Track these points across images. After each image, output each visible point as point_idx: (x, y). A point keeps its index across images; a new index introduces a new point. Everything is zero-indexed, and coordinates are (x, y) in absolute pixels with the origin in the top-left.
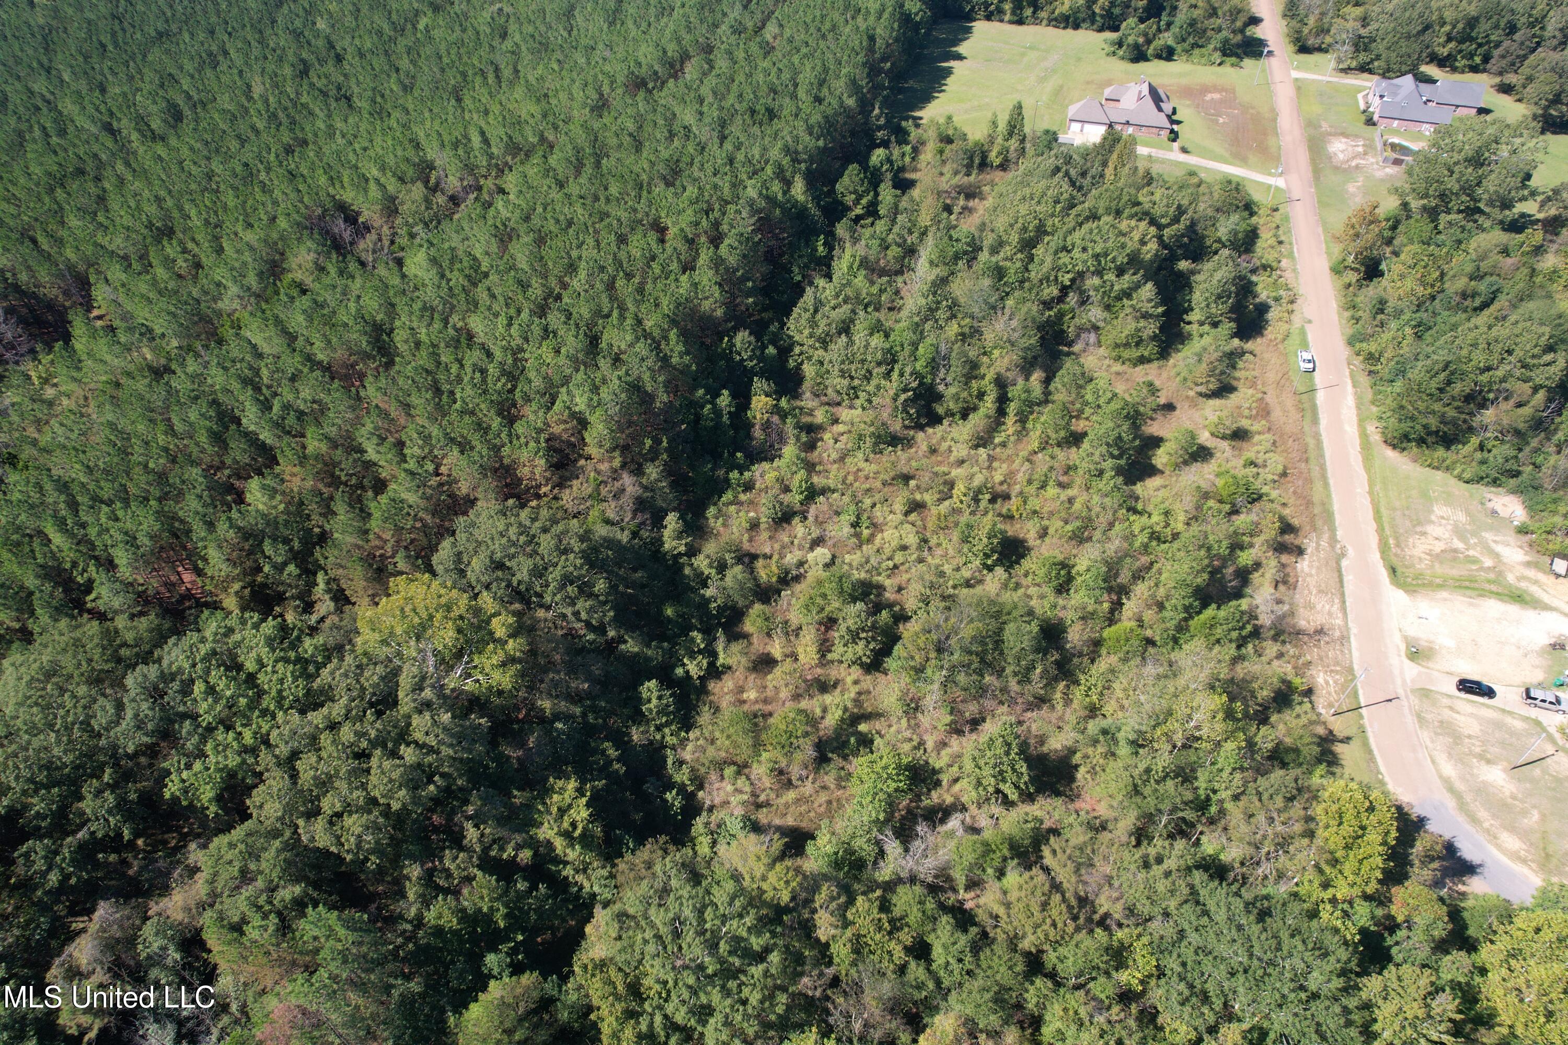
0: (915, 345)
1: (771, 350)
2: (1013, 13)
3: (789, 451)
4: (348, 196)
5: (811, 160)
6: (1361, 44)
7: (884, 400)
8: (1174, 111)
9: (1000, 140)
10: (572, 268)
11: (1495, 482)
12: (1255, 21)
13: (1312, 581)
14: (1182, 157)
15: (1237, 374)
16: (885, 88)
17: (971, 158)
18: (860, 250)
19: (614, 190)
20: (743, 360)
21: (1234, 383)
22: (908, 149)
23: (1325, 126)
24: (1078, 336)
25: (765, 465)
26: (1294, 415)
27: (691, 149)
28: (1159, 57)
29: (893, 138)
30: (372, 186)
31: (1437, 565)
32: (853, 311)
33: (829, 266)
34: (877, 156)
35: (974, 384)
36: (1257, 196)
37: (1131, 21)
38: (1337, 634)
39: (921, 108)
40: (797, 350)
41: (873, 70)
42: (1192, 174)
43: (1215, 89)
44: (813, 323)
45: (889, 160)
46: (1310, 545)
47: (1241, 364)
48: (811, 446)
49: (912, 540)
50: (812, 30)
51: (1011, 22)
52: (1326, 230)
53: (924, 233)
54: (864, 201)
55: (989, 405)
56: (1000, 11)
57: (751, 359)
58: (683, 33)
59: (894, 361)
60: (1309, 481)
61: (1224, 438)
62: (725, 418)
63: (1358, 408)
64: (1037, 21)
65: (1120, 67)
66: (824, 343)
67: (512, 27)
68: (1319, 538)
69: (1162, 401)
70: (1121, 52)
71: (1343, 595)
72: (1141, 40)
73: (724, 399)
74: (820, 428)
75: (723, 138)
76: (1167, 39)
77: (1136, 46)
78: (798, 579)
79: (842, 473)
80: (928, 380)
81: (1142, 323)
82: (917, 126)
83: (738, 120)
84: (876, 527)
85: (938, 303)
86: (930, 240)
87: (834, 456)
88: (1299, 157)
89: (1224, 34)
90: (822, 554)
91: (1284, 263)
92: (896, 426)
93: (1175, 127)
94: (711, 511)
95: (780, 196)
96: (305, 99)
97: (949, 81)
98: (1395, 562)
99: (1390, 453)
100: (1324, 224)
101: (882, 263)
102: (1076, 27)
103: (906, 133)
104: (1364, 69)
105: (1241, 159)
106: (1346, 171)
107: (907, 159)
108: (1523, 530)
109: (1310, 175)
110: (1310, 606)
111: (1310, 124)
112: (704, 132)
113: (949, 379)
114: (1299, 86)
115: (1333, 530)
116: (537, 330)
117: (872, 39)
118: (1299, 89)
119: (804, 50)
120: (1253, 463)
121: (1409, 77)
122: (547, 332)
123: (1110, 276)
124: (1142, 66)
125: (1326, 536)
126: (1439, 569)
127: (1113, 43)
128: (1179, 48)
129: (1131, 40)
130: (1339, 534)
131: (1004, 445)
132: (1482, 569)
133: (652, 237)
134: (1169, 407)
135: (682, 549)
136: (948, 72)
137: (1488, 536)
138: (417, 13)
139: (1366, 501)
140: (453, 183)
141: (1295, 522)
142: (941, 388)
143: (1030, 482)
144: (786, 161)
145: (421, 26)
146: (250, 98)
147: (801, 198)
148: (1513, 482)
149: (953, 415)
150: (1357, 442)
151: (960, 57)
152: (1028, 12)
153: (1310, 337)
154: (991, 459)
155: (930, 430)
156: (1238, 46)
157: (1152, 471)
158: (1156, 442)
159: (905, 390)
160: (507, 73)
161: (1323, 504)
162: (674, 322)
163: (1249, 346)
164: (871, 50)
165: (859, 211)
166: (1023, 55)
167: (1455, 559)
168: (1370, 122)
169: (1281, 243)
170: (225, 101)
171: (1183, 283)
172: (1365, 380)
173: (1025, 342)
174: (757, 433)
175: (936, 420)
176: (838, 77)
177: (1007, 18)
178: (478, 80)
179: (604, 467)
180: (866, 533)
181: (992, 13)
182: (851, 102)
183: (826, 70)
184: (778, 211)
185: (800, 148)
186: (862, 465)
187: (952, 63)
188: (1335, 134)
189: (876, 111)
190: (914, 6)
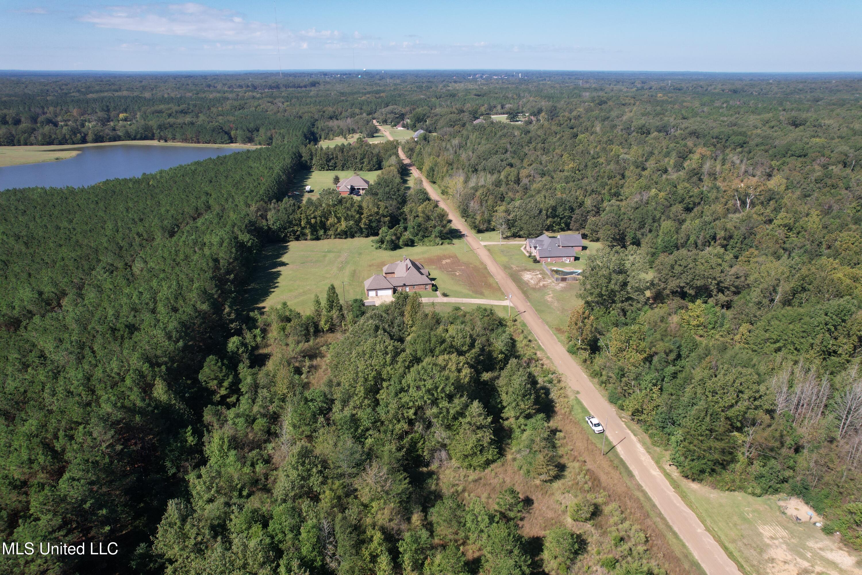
2: (312, 234)
5: (172, 360)
6: (510, 224)
8: (429, 273)
9: (324, 312)
12: (449, 221)
14: (445, 300)
15: (560, 453)
16: (232, 292)
17: (307, 329)
18: (228, 430)
21: (563, 461)
22: (258, 331)
23: (514, 267)
24: (433, 457)
28: (407, 245)
29: (244, 326)
32: (228, 503)
33: (201, 452)
34: (233, 342)
35: (365, 550)
36: (501, 314)
37: (384, 229)
39: (263, 301)
40: (170, 568)
41: (221, 283)
42: (457, 309)
43: (445, 257)
45: (244, 344)
47: (558, 443)
50: (168, 261)
51: (312, 240)
52: (550, 326)
53: (283, 400)
54: (226, 384)
55: (384, 565)
56: (304, 234)
60: (663, 536)
61: (585, 520)
63: (649, 453)
64: (328, 237)
65: (386, 255)
70: (384, 246)
72: (394, 238)
76: (407, 235)
77: (392, 241)
80: (319, 564)
81: (480, 434)
82: (262, 314)
86: (289, 408)
88: (510, 286)
89: (438, 228)
91: (539, 354)
93: (434, 282)
95: (139, 403)
97: (279, 280)
99: (695, 486)
100: (547, 323)
102: (353, 236)
103: (255, 320)
104: (515, 236)
105: (481, 294)
106: (540, 290)
107: (259, 339)
108: (828, 531)
109: (522, 295)
111: (506, 267)
113: (339, 554)
114: (489, 249)
117: (216, 261)
118: (489, 250)
119: (162, 276)
120: (620, 539)
124: (398, 252)
127: (378, 242)
128: (416, 239)
129: (388, 238)
134: (528, 502)
136: (278, 274)
137: (812, 546)
142: (333, 565)
144: (145, 369)
147: (163, 398)
150: (666, 482)
151: (284, 264)
152: (321, 232)
153: (584, 404)
156: (447, 234)
158: (537, 544)
163: (554, 424)
164: (217, 268)
165: (223, 392)
166: (325, 256)
168: (536, 261)
169: (530, 341)
172: (636, 427)
173: (398, 488)
176: (191, 291)
177: (309, 237)
181: (299, 236)
182: (205, 307)
183: (180, 286)
187: (279, 269)
188: (522, 271)
189: (227, 310)
190: (245, 237)
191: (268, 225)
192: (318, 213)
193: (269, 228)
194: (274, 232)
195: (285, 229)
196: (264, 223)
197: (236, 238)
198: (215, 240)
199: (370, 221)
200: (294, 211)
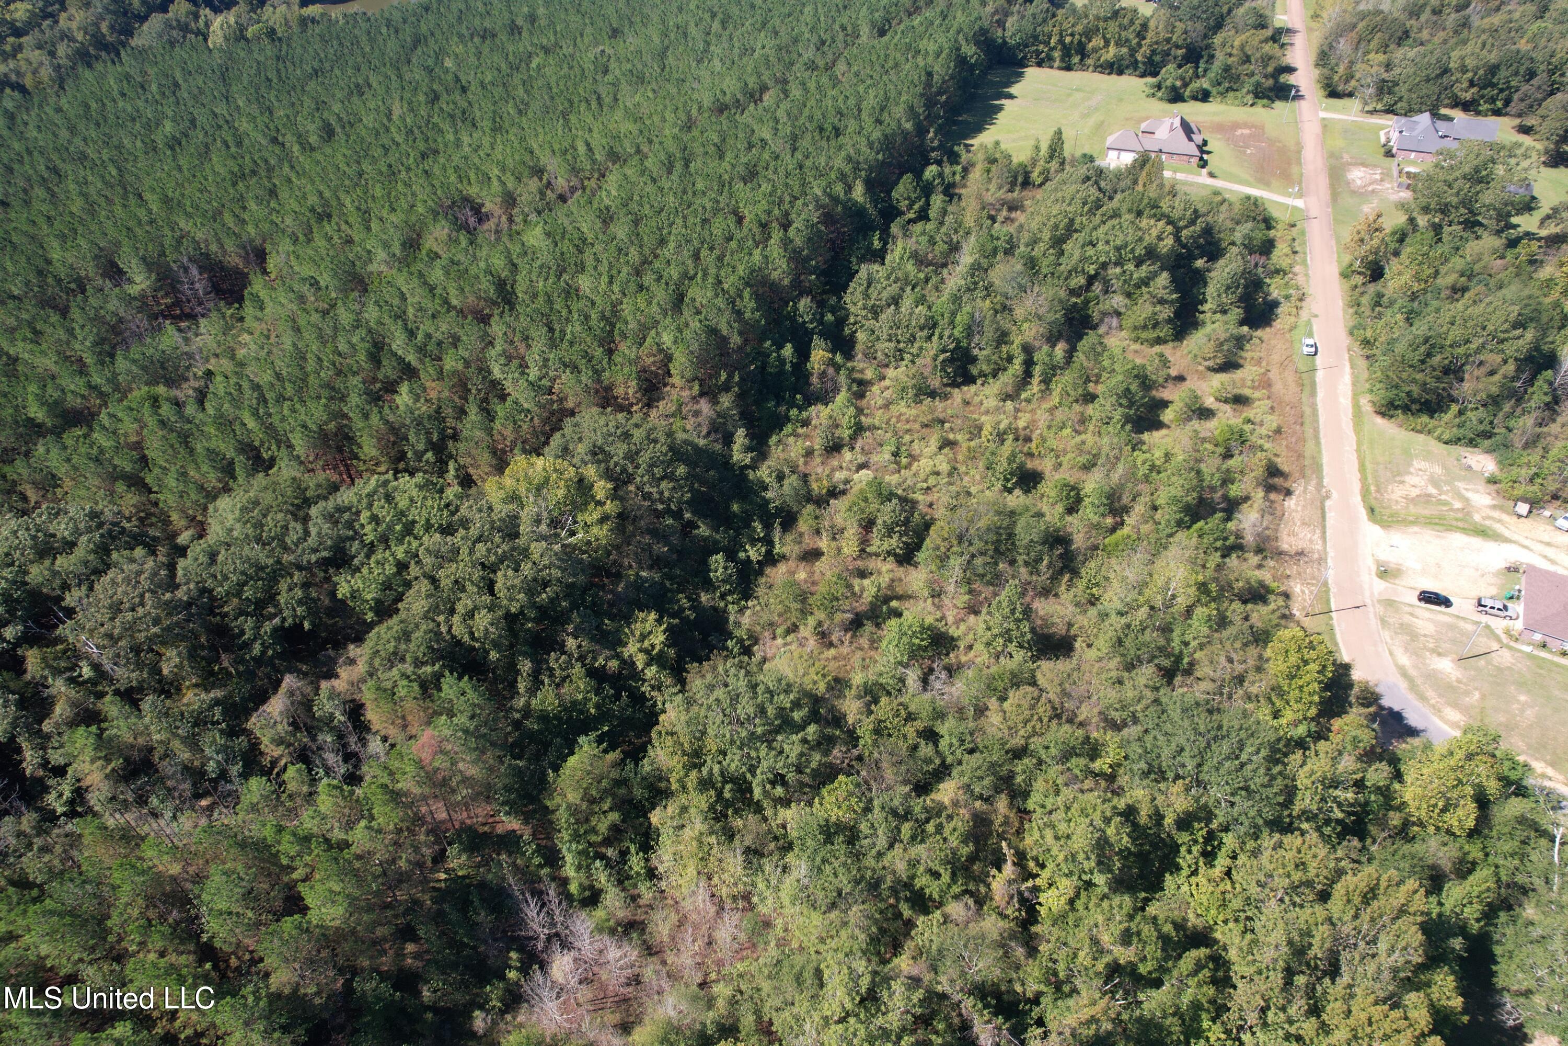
0: (954, 314)
1: (829, 317)
2: (1062, 60)
3: (842, 397)
4: (473, 191)
5: (870, 170)
6: (1384, 88)
7: (925, 361)
8: (1205, 143)
9: (1041, 162)
10: (663, 242)
11: (1472, 443)
12: (1290, 70)
13: (1296, 515)
14: (1210, 181)
15: (1243, 354)
16: (940, 117)
17: (1015, 178)
18: (911, 244)
19: (700, 186)
20: (804, 322)
21: (1241, 361)
22: (959, 168)
23: (1346, 158)
24: (1102, 321)
25: (820, 407)
26: (1293, 387)
27: (766, 156)
28: (1195, 98)
29: (945, 159)
30: (495, 182)
31: (1411, 507)
32: (902, 290)
33: (883, 256)
34: (931, 171)
35: (1004, 349)
36: (1275, 213)
37: (1171, 67)
38: (1316, 556)
39: (973, 137)
40: (852, 320)
41: (930, 103)
42: (1216, 193)
43: (1245, 125)
44: (867, 296)
45: (941, 175)
46: (1298, 488)
47: (1248, 347)
48: (860, 395)
49: (944, 467)
50: (877, 67)
51: (1060, 68)
52: (1338, 242)
53: (968, 233)
54: (916, 207)
55: (1017, 366)
56: (1050, 58)
57: (811, 322)
58: (762, 69)
59: (935, 325)
60: (1302, 440)
61: (1226, 401)
62: (788, 367)
63: (1354, 384)
64: (1083, 67)
65: (1159, 107)
66: (875, 312)
67: (613, 65)
68: (1307, 483)
69: (1173, 372)
70: (1160, 94)
71: (1324, 528)
73: (788, 351)
74: (870, 383)
75: (794, 150)
76: (1205, 84)
77: (1174, 88)
78: (843, 492)
79: (886, 417)
80: (964, 344)
81: (1158, 308)
82: (968, 151)
83: (808, 136)
84: (913, 458)
85: (976, 283)
86: (972, 238)
87: (880, 402)
88: (1319, 184)
89: (1256, 78)
90: (865, 475)
91: (1297, 269)
92: (935, 382)
93: (1205, 157)
94: (773, 439)
95: (842, 195)
96: (436, 119)
97: (999, 115)
98: (1374, 503)
99: (1379, 420)
100: (1337, 236)
101: (930, 256)
102: (1120, 73)
103: (958, 156)
104: (1390, 111)
105: (1264, 182)
106: (1362, 195)
107: (958, 177)
108: (1492, 481)
109: (1329, 197)
110: (1292, 534)
111: (1333, 156)
112: (778, 145)
113: (983, 344)
114: (1326, 125)
115: (1320, 478)
116: (632, 287)
117: (930, 75)
119: (869, 82)
120: (1249, 421)
121: (1427, 115)
122: (641, 288)
123: (1130, 267)
124: (1178, 105)
125: (1314, 482)
126: (1413, 509)
127: (1153, 86)
128: (1214, 91)
129: (1169, 83)
130: (1326, 481)
131: (1028, 401)
132: (1451, 510)
133: (731, 220)
134: (1181, 378)
135: (748, 461)
136: (1000, 108)
137: (1460, 485)
138: (530, 56)
139: (1354, 457)
140: (561, 183)
141: (1285, 468)
142: (976, 352)
143: (1049, 427)
144: (847, 169)
145: (534, 65)
146: (390, 120)
147: (860, 199)
148: (1487, 443)
149: (985, 376)
150: (1350, 411)
151: (1011, 97)
152: (1076, 59)
153: (1315, 328)
154: (1017, 410)
155: (965, 388)
156: (1271, 89)
157: (1158, 425)
158: (1165, 404)
159: (944, 351)
160: (607, 100)
161: (1313, 458)
162: (747, 284)
163: (1259, 333)
164: (928, 85)
165: (911, 215)
166: (1069, 95)
167: (1427, 502)
168: (1389, 154)
169: (1295, 253)
170: (369, 120)
171: (1200, 278)
172: (1363, 364)
173: (1051, 317)
174: (814, 380)
175: (970, 380)
176: (897, 104)
177: (1057, 64)
178: (583, 106)
179: (686, 393)
180: (904, 461)
181: (1043, 60)
182: (908, 126)
183: (887, 99)
184: (840, 208)
185: (861, 159)
186: (904, 410)
187: (1003, 102)
188: (1356, 164)
189: (931, 135)
190: (969, 50)
191: (1003, 38)
192: (1079, 28)
193: (1005, 42)
194: (1010, 49)
195: (1026, 46)
196: (1000, 33)
197: (958, 49)
198: (932, 47)
199: (1154, 52)
200: (1045, 21)
